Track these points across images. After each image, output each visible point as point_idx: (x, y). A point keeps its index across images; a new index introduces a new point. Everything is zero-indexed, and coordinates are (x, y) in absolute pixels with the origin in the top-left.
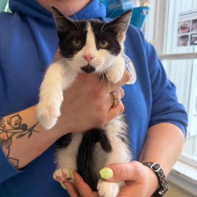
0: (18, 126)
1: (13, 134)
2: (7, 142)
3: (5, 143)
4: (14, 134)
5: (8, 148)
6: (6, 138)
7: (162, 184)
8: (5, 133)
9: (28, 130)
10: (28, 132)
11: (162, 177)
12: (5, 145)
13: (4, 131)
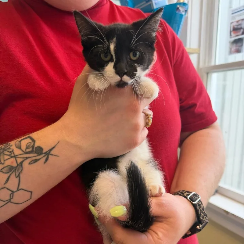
0: (30, 150)
1: (24, 159)
2: (17, 169)
3: (14, 171)
4: (26, 159)
5: (18, 177)
6: (15, 165)
7: (201, 218)
8: (13, 159)
9: (45, 153)
10: (43, 157)
11: (201, 209)
12: (14, 173)
13: (12, 157)
